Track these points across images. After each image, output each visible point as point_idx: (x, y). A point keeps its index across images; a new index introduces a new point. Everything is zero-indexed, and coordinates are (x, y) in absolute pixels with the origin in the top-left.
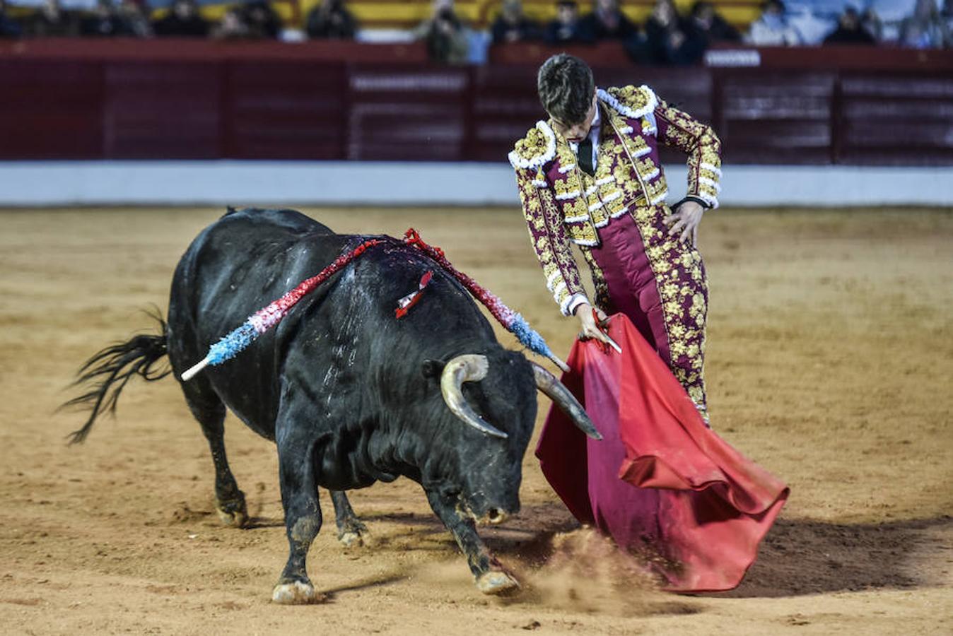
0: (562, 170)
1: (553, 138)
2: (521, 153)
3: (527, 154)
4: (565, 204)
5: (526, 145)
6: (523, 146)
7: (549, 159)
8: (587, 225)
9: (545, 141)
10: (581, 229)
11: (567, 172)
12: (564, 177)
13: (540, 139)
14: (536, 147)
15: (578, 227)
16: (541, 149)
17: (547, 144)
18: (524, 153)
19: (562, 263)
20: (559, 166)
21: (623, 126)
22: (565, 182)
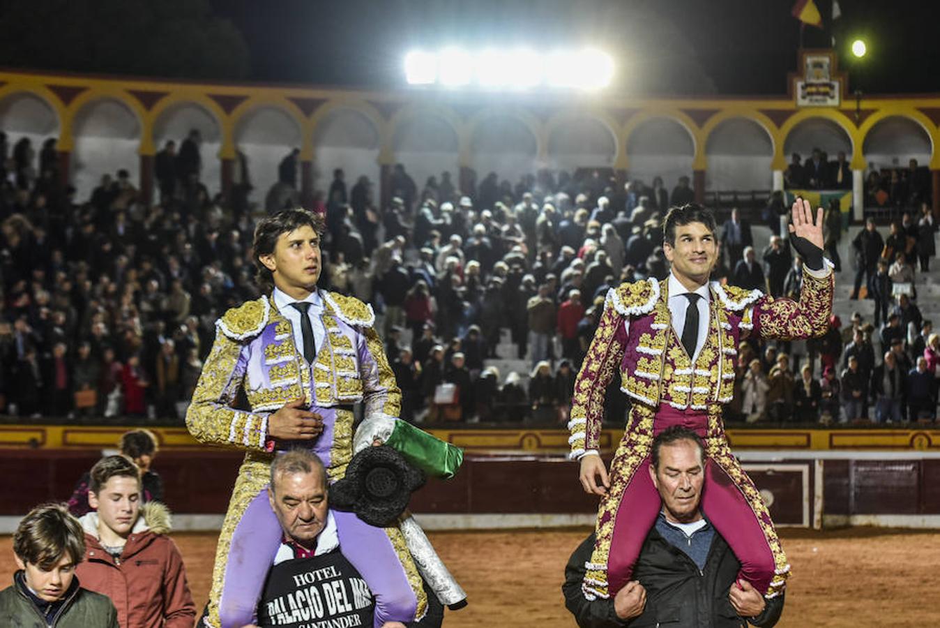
0: (654, 326)
1: (658, 295)
2: (623, 295)
3: (628, 300)
4: (642, 358)
5: (631, 290)
6: (628, 290)
7: (645, 311)
8: (654, 385)
9: (649, 294)
10: (647, 386)
11: (658, 330)
12: (654, 333)
13: (645, 291)
14: (639, 297)
15: (644, 383)
16: (642, 300)
17: (650, 297)
18: (625, 298)
19: (592, 413)
20: (653, 322)
21: (724, 321)
22: (652, 338)
